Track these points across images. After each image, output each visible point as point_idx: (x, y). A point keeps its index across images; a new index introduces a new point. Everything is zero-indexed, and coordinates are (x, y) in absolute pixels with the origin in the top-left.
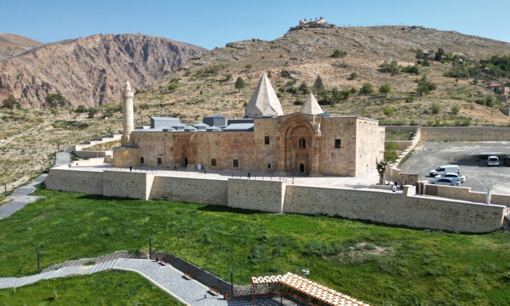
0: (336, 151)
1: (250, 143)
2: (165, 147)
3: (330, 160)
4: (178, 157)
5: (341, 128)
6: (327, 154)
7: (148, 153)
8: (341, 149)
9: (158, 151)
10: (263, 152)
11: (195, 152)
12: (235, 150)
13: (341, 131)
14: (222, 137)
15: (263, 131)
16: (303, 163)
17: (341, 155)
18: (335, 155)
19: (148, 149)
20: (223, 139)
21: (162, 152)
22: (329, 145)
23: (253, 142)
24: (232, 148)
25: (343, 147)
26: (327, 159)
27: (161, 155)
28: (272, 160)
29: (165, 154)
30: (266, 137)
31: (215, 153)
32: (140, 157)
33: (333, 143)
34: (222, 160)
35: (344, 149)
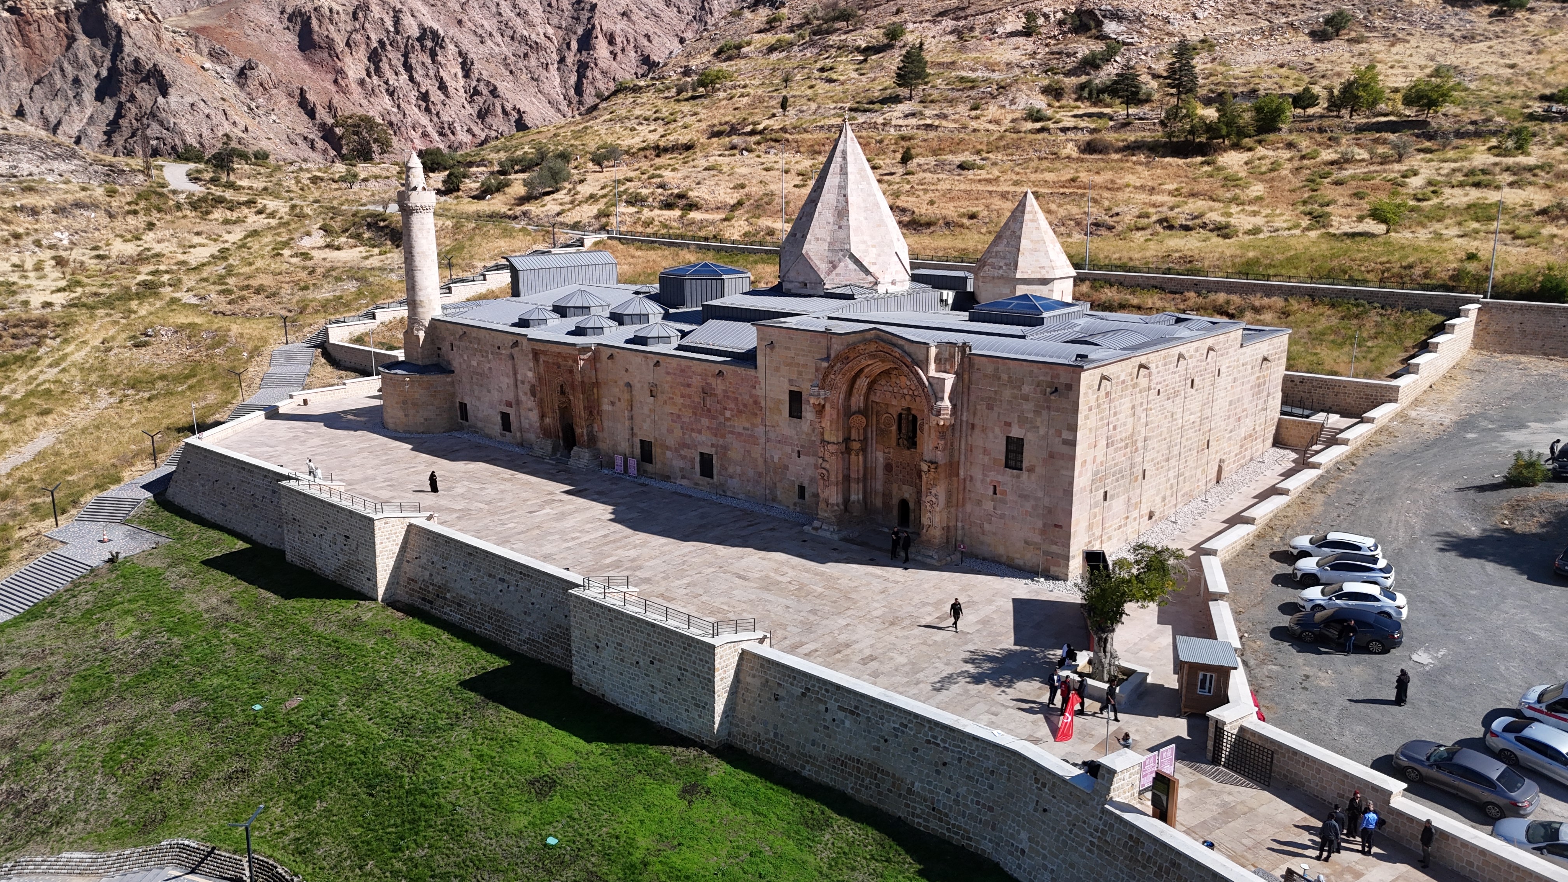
0: (1006, 477)
1: (745, 406)
2: (516, 380)
3: (988, 505)
4: (547, 420)
5: (1026, 398)
6: (978, 484)
7: (476, 393)
8: (1025, 475)
9: (500, 390)
10: (783, 441)
11: (593, 410)
12: (705, 422)
13: (1028, 406)
14: (668, 373)
15: (784, 370)
16: (906, 496)
17: (1024, 497)
18: (1004, 493)
19: (474, 380)
20: (669, 378)
21: (510, 397)
22: (985, 451)
23: (756, 402)
24: (695, 414)
25: (1031, 470)
26: (979, 503)
27: (509, 404)
28: (810, 472)
29: (518, 402)
30: (791, 392)
31: (648, 420)
32: (458, 400)
33: (999, 449)
34: (668, 448)
35: (1033, 477)
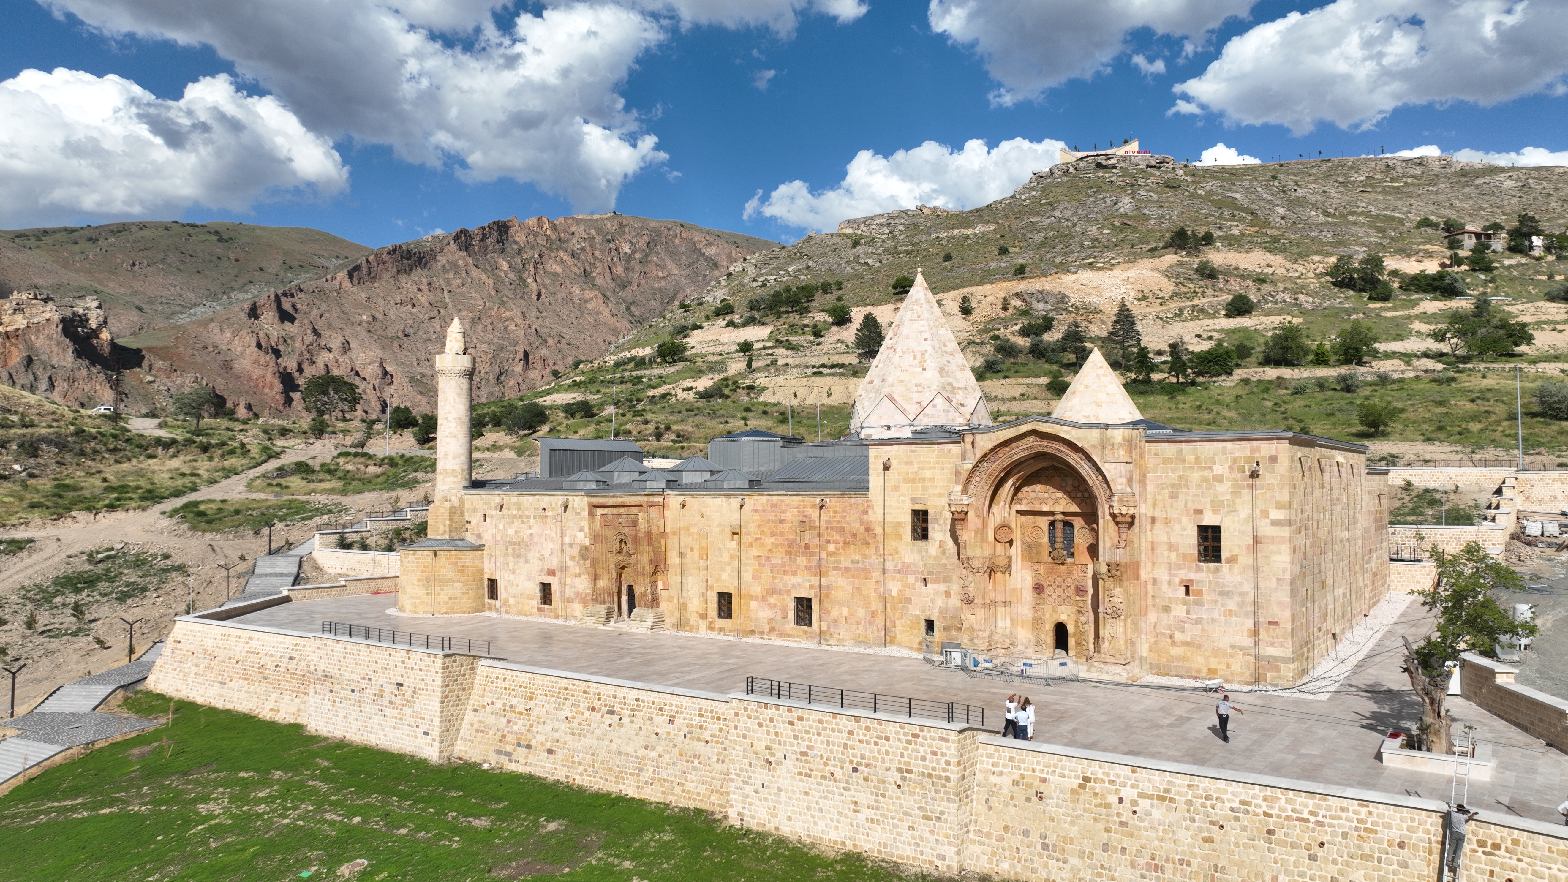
0: (1204, 574)
1: (854, 535)
2: (563, 544)
3: (1179, 611)
5: (1219, 479)
6: (1165, 587)
7: (511, 566)
8: (1224, 566)
9: (542, 558)
10: (904, 570)
11: (658, 567)
12: (802, 560)
13: (1223, 489)
14: (756, 511)
15: (905, 488)
16: (1063, 618)
17: (1225, 594)
18: (1200, 593)
19: (510, 551)
20: (757, 517)
21: (554, 563)
22: (1171, 547)
23: (868, 530)
24: (789, 553)
25: (1233, 560)
26: (1167, 609)
27: (551, 573)
28: (940, 602)
29: (563, 569)
30: (915, 513)
31: (728, 569)
32: (486, 577)
33: (1189, 539)
34: (752, 597)
35: (1236, 568)
